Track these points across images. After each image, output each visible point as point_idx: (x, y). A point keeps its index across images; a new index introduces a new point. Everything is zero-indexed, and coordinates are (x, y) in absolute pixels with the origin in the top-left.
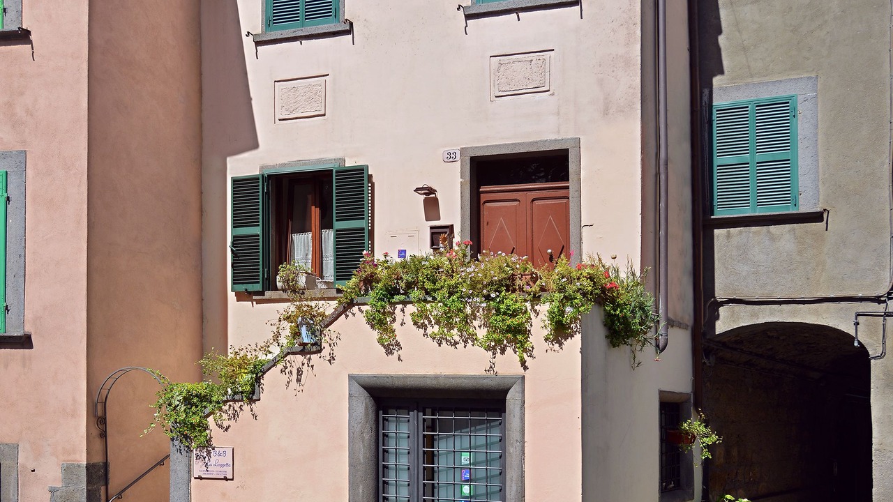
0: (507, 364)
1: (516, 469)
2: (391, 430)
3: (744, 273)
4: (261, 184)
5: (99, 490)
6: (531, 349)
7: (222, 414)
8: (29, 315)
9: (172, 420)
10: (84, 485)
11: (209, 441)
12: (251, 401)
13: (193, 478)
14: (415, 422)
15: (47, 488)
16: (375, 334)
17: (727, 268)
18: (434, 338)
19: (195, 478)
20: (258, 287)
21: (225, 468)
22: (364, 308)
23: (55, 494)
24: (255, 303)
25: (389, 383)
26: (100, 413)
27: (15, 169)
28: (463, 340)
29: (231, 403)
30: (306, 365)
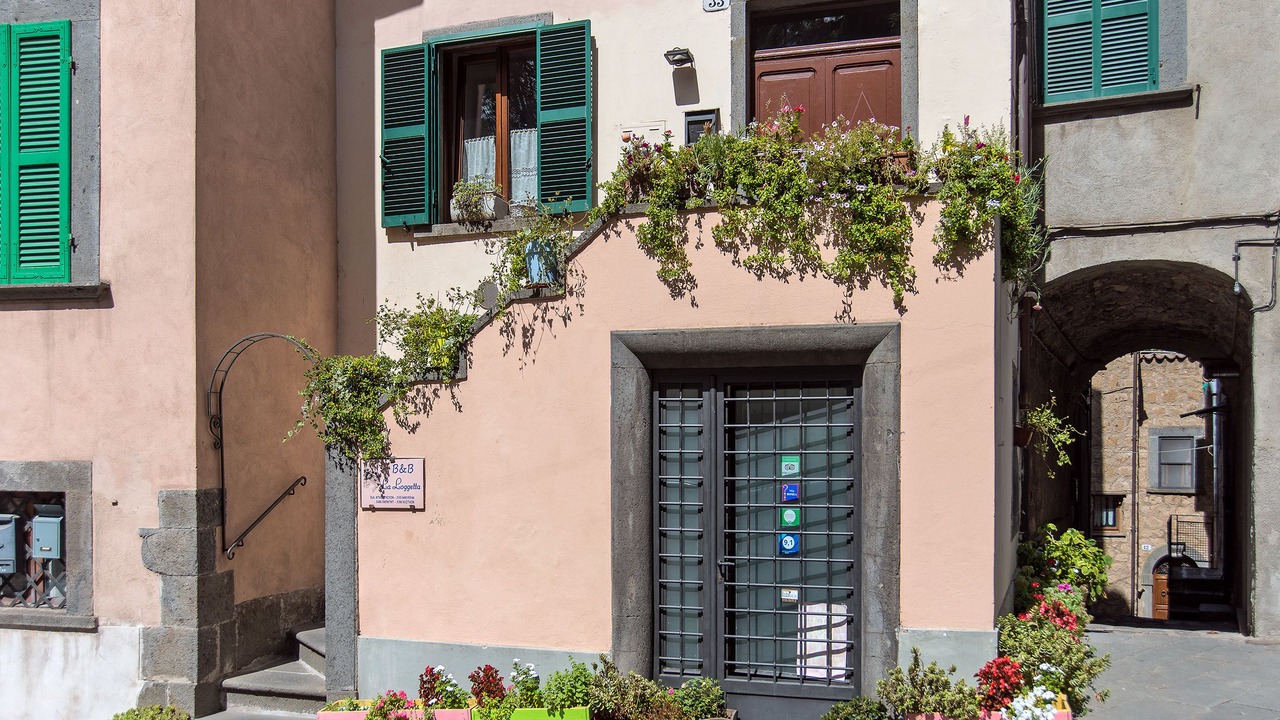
0: (873, 304)
1: (887, 477)
2: (672, 422)
3: (1084, 189)
4: (426, 58)
5: (212, 532)
6: (911, 278)
7: (407, 404)
8: (107, 253)
9: (331, 416)
10: (193, 525)
11: (385, 448)
12: (454, 382)
13: (360, 510)
14: (713, 408)
15: (137, 531)
16: (655, 265)
17: (1060, 183)
18: (751, 267)
19: (364, 509)
20: (422, 218)
21: (412, 492)
22: (636, 222)
23: (149, 540)
24: (415, 243)
25: (677, 345)
26: (213, 410)
27: (84, 18)
28: (798, 269)
29: (420, 386)
30: (540, 319)
